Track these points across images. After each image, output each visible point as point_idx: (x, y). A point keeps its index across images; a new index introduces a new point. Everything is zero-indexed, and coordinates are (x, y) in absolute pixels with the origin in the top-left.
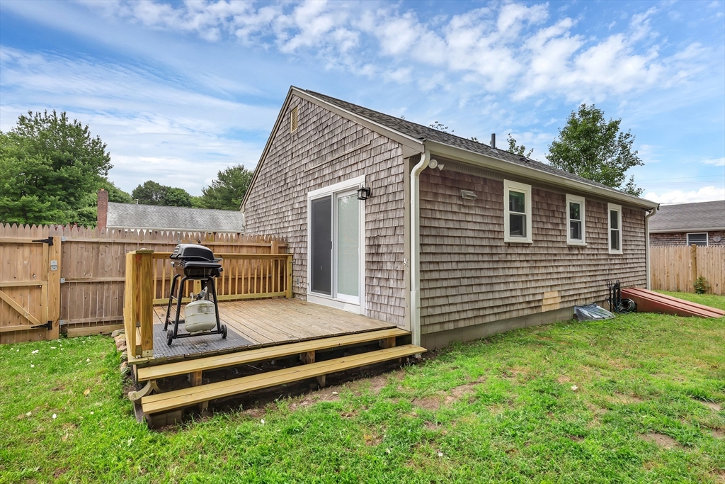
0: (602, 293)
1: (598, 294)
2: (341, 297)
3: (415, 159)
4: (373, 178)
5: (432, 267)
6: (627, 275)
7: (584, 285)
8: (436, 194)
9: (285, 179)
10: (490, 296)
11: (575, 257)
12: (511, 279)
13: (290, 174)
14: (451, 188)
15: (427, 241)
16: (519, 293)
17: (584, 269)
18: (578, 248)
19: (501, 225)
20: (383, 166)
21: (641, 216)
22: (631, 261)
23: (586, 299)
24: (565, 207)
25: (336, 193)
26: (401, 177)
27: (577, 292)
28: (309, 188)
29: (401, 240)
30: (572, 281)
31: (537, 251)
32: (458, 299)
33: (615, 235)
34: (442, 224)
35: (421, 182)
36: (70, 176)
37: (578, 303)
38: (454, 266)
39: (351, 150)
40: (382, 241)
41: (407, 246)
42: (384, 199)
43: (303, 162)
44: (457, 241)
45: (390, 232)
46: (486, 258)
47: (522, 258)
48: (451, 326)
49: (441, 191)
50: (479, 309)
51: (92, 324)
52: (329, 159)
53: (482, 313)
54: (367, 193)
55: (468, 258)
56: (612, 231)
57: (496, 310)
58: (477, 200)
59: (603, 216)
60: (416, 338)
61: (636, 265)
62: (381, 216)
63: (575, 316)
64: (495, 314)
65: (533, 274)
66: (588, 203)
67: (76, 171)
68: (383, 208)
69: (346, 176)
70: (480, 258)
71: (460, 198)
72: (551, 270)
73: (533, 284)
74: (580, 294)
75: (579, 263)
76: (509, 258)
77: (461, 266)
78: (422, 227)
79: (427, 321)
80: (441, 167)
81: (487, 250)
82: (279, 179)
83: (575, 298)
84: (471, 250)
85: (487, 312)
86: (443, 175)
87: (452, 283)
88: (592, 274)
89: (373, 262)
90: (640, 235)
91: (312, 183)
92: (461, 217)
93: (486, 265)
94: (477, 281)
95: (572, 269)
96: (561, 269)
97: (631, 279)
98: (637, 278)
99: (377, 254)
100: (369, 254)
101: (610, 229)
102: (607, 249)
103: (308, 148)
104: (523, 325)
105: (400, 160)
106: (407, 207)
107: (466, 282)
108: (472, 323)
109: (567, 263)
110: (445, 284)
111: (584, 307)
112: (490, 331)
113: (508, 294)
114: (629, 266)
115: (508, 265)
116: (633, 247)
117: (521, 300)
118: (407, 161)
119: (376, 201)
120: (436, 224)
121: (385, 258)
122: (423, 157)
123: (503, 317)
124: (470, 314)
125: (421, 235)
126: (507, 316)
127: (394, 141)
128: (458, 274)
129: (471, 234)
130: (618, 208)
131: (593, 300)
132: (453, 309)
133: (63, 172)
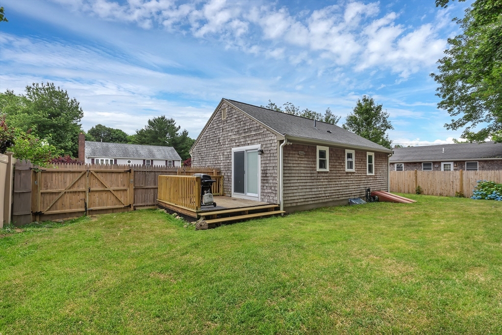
0: (363, 193)
1: (361, 193)
2: (249, 194)
3: (281, 142)
4: (264, 146)
5: (287, 182)
6: (377, 185)
7: (354, 190)
8: (289, 154)
9: (219, 141)
10: (311, 193)
11: (350, 177)
12: (320, 187)
13: (222, 138)
14: (295, 151)
15: (286, 172)
16: (323, 192)
17: (354, 182)
18: (351, 173)
19: (315, 164)
20: (268, 142)
21: (385, 157)
22: (379, 178)
23: (355, 196)
24: (345, 155)
25: (247, 150)
26: (276, 147)
27: (350, 192)
28: (232, 147)
29: (276, 172)
30: (348, 188)
31: (331, 175)
32: (297, 194)
33: (370, 167)
34: (292, 165)
35: (284, 149)
36: (58, 123)
37: (351, 197)
38: (296, 181)
39: (254, 133)
40: (268, 172)
41: (278, 174)
42: (269, 155)
43: (229, 134)
44: (297, 172)
45: (271, 168)
46: (309, 178)
47: (325, 178)
48: (295, 205)
49: (291, 152)
50: (306, 198)
51: (144, 206)
52: (243, 135)
53: (307, 200)
54: (262, 152)
55: (301, 178)
56: (369, 165)
57: (313, 199)
58: (305, 155)
59: (364, 158)
60: (282, 208)
61: (382, 180)
62: (268, 162)
63: (349, 203)
64: (313, 201)
65: (329, 185)
66: (356, 153)
67: (62, 120)
68: (268, 158)
69: (252, 144)
70: (306, 178)
71: (298, 154)
72: (337, 183)
73: (329, 189)
74: (352, 193)
75: (351, 180)
76: (319, 178)
77: (299, 181)
78: (284, 167)
79: (286, 202)
80: (291, 144)
81: (309, 175)
82: (215, 140)
83: (349, 195)
84: (303, 175)
85: (309, 200)
86: (292, 146)
87: (295, 188)
88: (358, 184)
89: (264, 180)
90: (384, 166)
91: (234, 144)
92: (299, 162)
93: (309, 181)
94: (305, 187)
95: (348, 182)
96: (342, 182)
97: (379, 187)
98: (382, 187)
99: (266, 176)
100: (262, 177)
101: (368, 164)
102: (366, 173)
103: (232, 128)
104: (324, 205)
105: (276, 141)
106: (278, 159)
107: (301, 187)
108: (303, 204)
109: (345, 180)
110: (292, 188)
111: (354, 199)
112: (311, 207)
113: (318, 193)
114: (378, 181)
115: (318, 181)
116: (380, 172)
117: (324, 195)
118: (279, 142)
119: (265, 156)
120: (289, 165)
121: (269, 178)
122: (285, 141)
123: (316, 202)
124: (302, 200)
125: (284, 170)
126: (318, 201)
127: (273, 133)
128: (298, 184)
129: (303, 168)
130: (373, 154)
131: (358, 196)
132: (295, 198)
133: (54, 121)
